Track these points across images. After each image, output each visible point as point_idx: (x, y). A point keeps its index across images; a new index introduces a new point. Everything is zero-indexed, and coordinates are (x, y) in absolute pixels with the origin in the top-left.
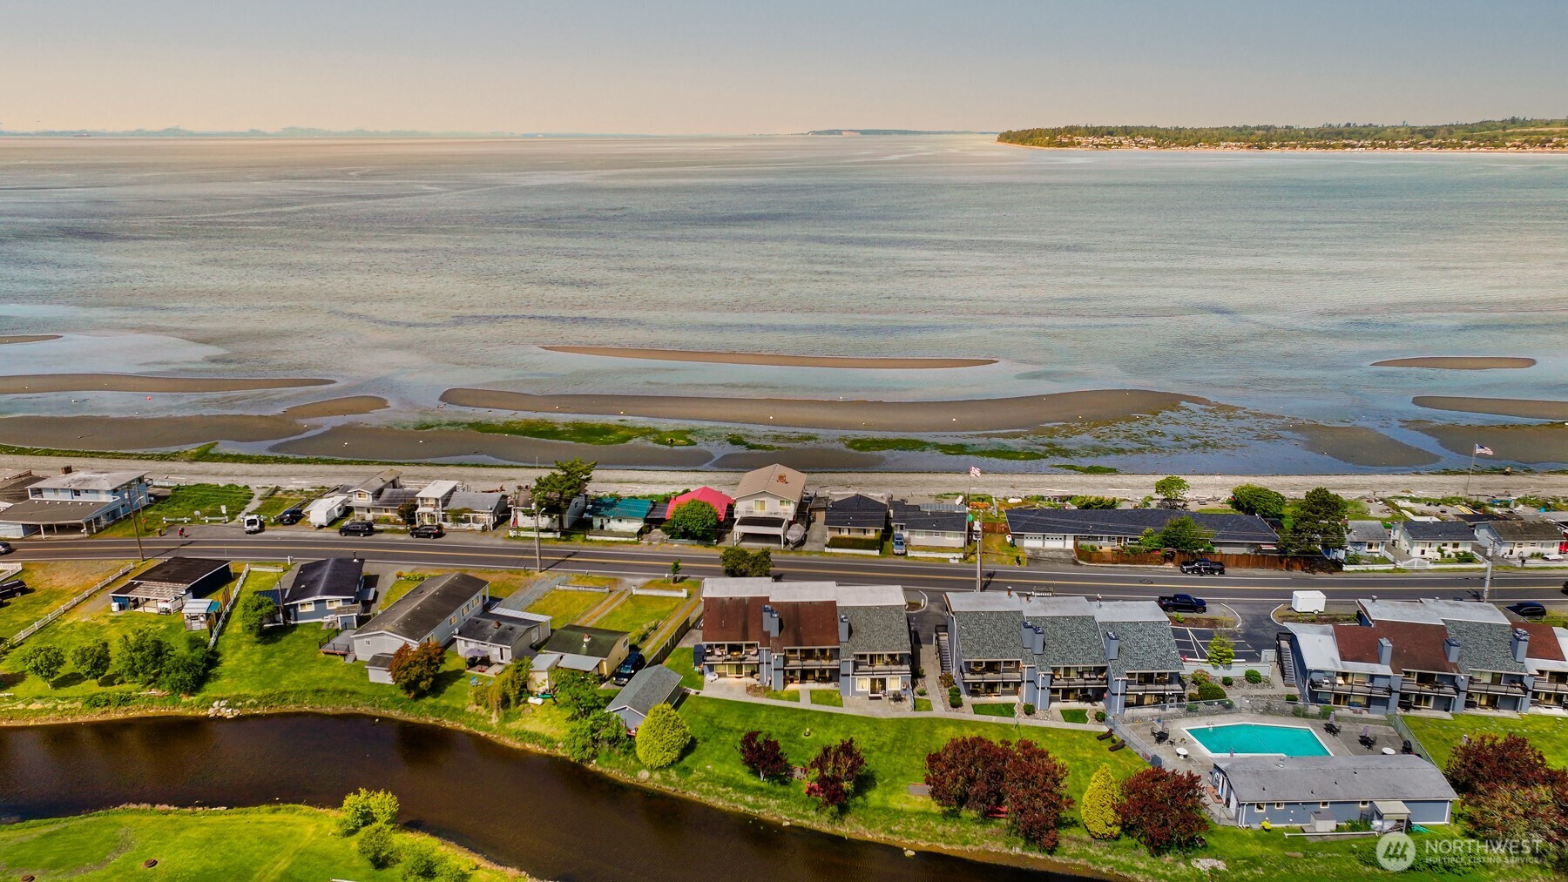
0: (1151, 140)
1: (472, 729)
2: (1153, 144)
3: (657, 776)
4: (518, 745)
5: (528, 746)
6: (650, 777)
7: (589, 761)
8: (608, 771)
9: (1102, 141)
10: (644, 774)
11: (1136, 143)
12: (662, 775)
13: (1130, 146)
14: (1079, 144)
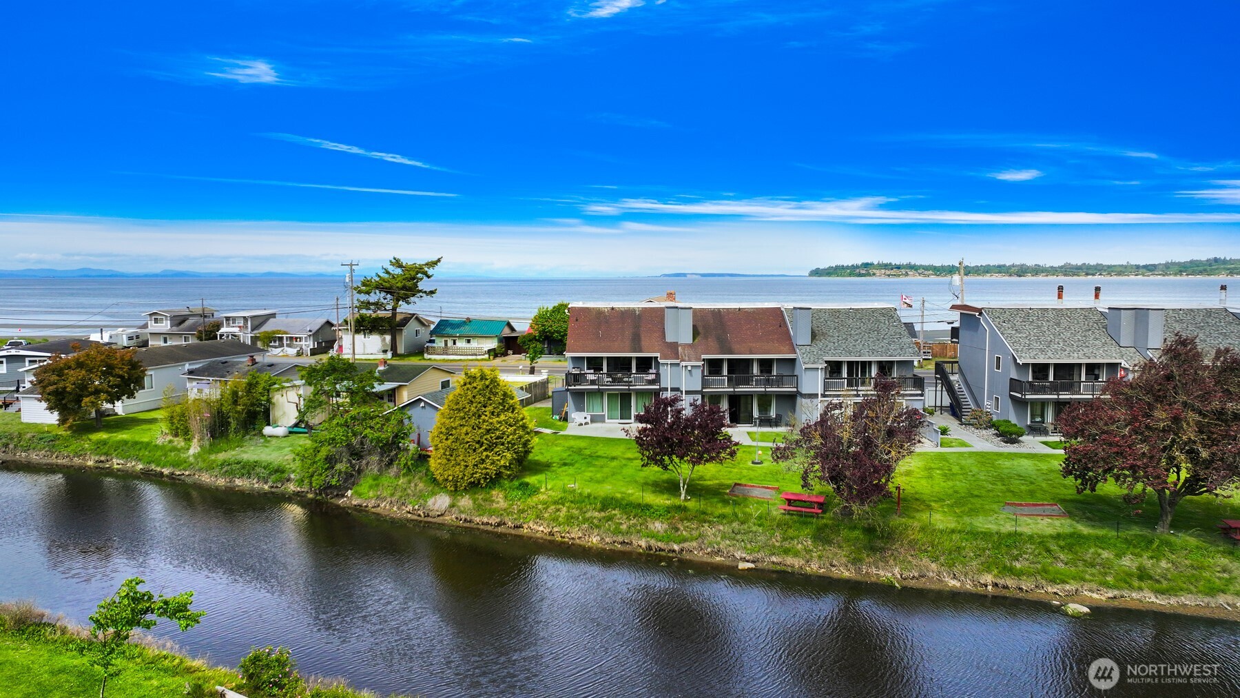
0: (931, 272)
1: (153, 467)
2: (932, 274)
3: (465, 502)
4: (221, 482)
5: (238, 482)
6: (452, 506)
7: (340, 491)
8: (372, 503)
9: (892, 272)
10: (440, 502)
11: (919, 274)
12: (475, 501)
13: (914, 275)
14: (874, 274)
